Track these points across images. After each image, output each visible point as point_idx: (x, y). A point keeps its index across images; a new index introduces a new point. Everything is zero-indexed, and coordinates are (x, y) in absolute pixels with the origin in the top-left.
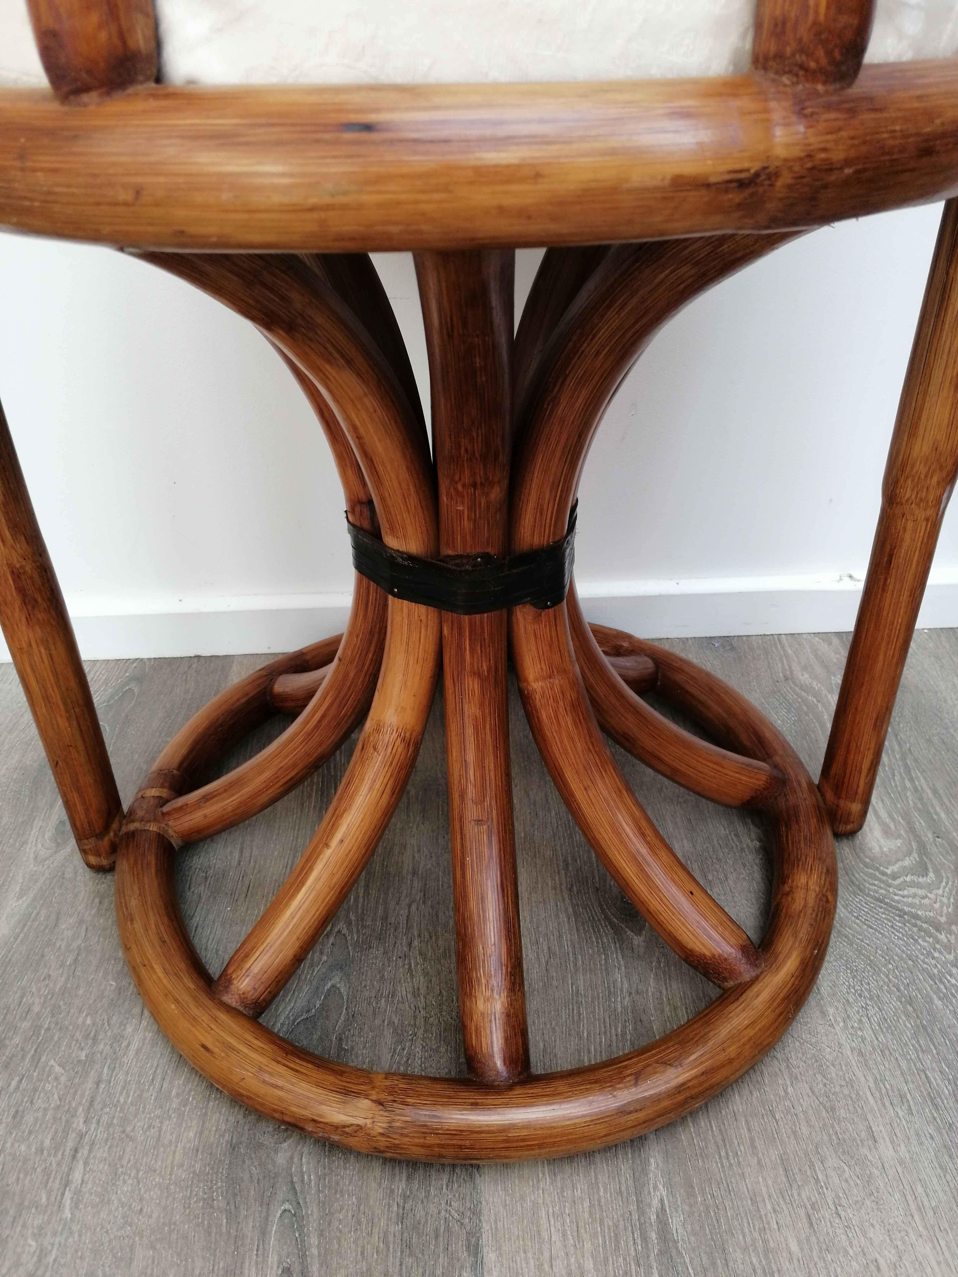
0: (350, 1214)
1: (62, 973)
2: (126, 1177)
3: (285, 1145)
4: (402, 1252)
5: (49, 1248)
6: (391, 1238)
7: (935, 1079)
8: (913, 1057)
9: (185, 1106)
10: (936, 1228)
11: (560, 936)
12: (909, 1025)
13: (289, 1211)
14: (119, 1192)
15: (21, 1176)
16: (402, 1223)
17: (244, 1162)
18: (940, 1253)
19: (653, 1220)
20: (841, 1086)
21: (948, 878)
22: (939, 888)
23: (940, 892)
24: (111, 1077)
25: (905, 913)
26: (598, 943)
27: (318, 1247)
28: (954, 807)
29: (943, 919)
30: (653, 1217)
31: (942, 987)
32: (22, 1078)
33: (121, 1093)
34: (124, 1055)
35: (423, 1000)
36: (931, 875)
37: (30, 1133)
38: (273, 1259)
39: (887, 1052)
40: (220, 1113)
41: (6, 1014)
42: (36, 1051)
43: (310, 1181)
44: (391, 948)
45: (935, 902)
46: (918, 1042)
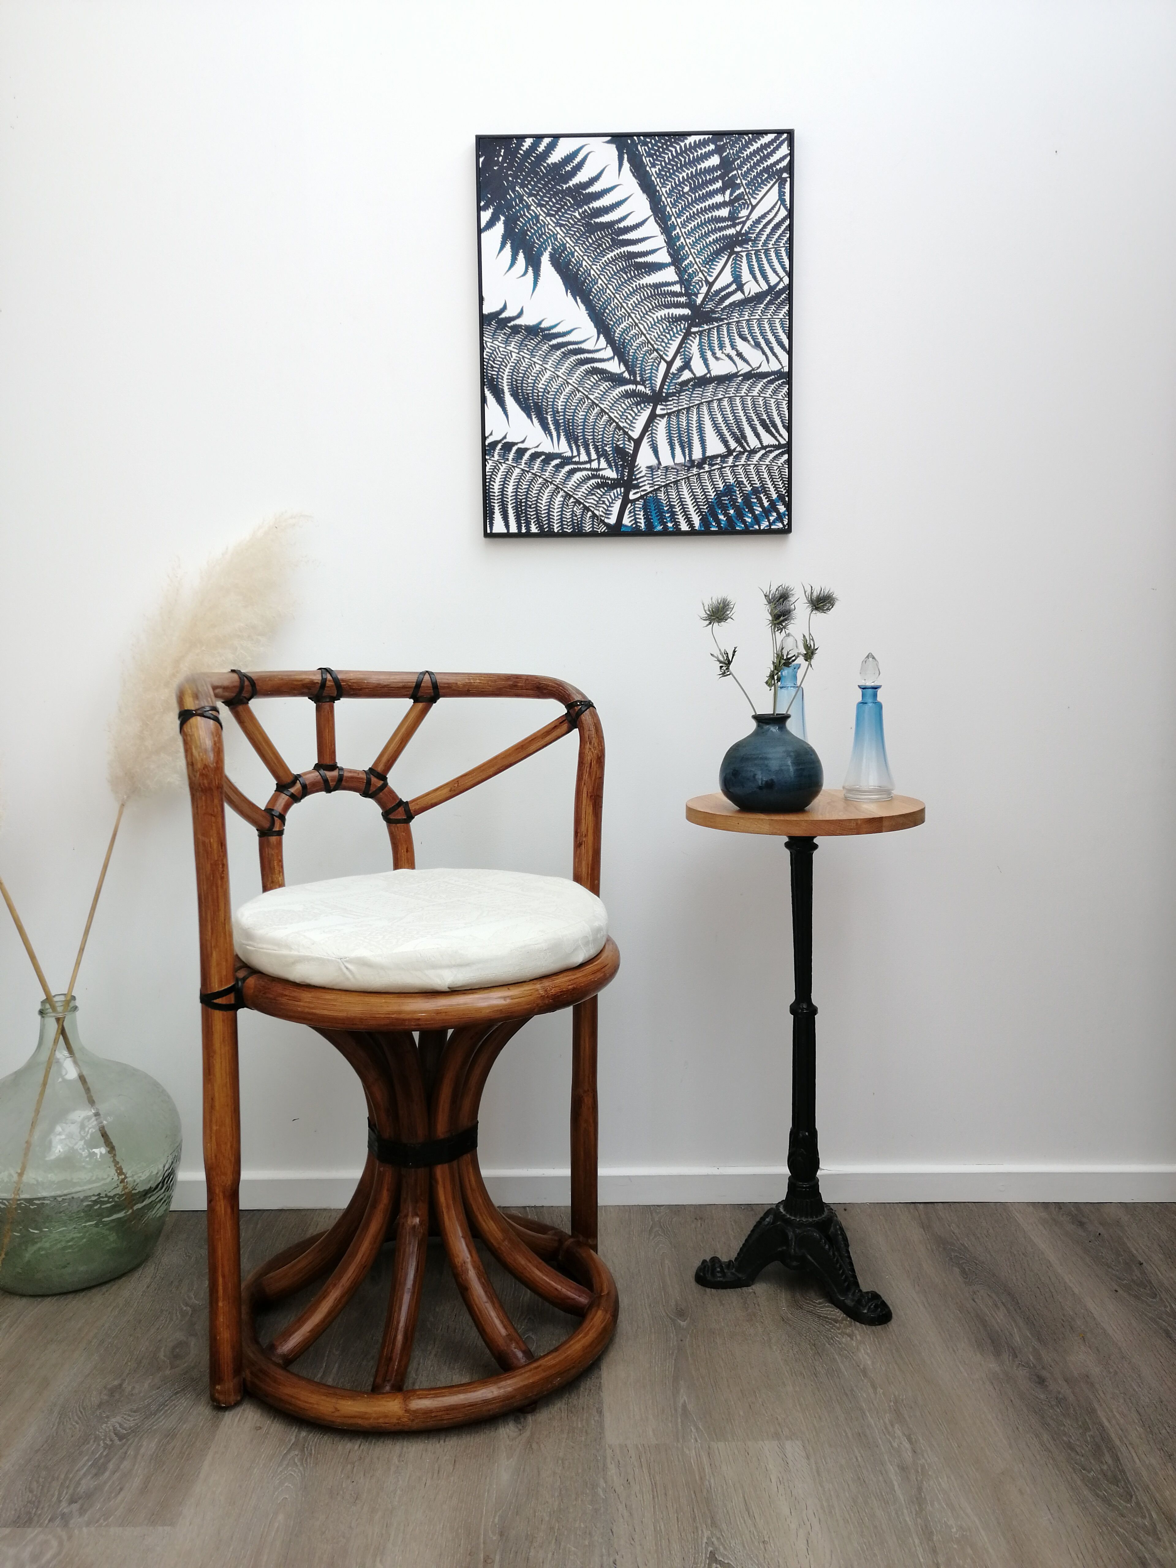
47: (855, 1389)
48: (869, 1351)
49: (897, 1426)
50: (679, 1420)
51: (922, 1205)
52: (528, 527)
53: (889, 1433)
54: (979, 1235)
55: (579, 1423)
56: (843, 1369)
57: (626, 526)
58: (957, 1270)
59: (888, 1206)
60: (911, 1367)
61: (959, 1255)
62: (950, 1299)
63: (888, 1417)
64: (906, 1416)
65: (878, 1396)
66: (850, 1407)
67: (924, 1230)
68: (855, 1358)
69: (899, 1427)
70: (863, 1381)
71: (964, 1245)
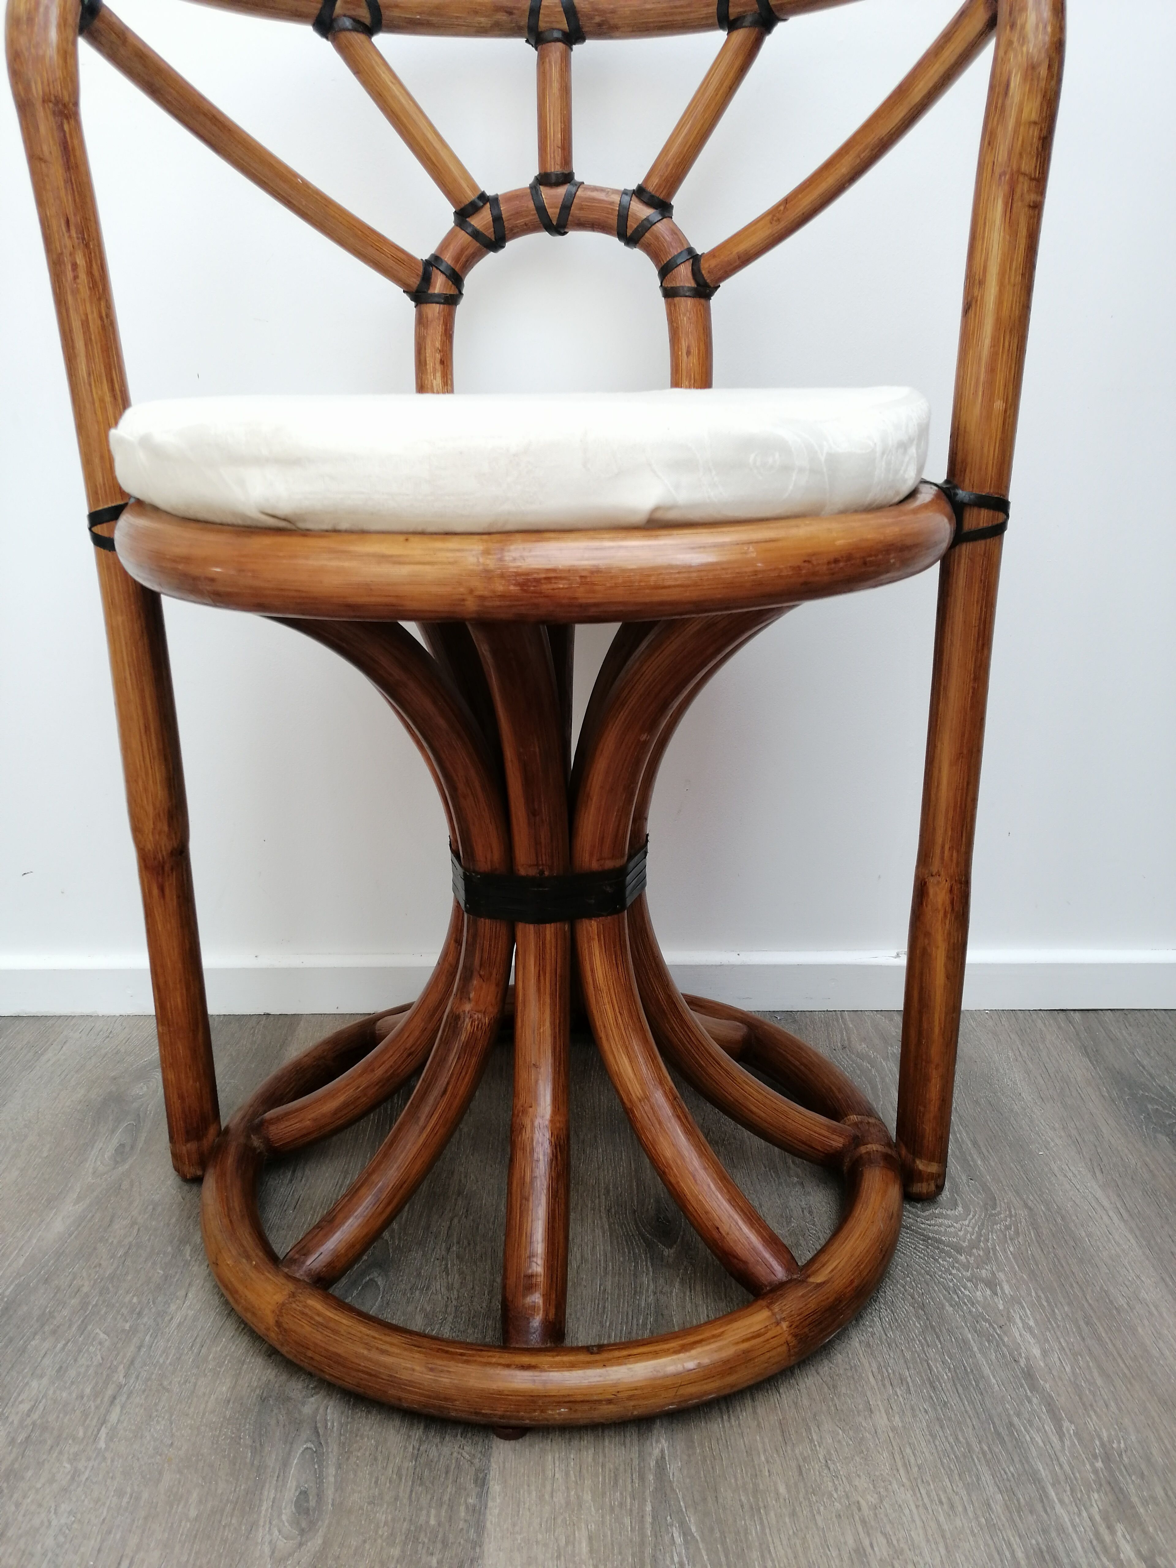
0: (367, 1453)
1: (113, 1263)
2: (160, 1419)
3: (312, 1399)
4: (413, 1482)
5: (83, 1470)
6: (404, 1472)
7: (937, 1368)
8: (918, 1349)
9: (220, 1367)
10: (919, 1481)
11: (594, 1247)
12: (918, 1325)
13: (311, 1449)
14: (152, 1430)
15: (61, 1415)
16: (416, 1461)
17: (272, 1411)
18: (920, 1499)
19: (652, 1465)
20: (846, 1369)
21: (975, 1212)
22: (965, 1220)
23: (967, 1222)
24: (153, 1343)
25: (929, 1238)
26: (629, 1253)
27: (335, 1476)
28: (991, 1155)
29: (965, 1244)
30: (653, 1464)
31: (956, 1297)
32: (68, 1342)
33: (161, 1356)
34: (166, 1327)
35: (455, 1292)
36: (960, 1209)
37: (72, 1383)
38: (292, 1484)
39: (894, 1345)
40: (253, 1374)
41: (56, 1293)
42: (83, 1321)
43: (333, 1427)
44: (430, 1252)
45: (960, 1231)
46: (925, 1339)
47: (1016, 1420)
48: (1032, 1323)
49: (1120, 1528)
50: (649, 1508)
51: (1077, 1013)
53: (1106, 1550)
55: (433, 1511)
56: (987, 1371)
58: (1163, 1139)
59: (1020, 1014)
60: (1122, 1365)
61: (1161, 1109)
62: (1166, 1201)
63: (1097, 1501)
64: (1135, 1499)
65: (1067, 1443)
66: (1013, 1475)
67: (1090, 1061)
68: (1006, 1339)
69: (1126, 1533)
70: (1030, 1402)
71: (1163, 1088)
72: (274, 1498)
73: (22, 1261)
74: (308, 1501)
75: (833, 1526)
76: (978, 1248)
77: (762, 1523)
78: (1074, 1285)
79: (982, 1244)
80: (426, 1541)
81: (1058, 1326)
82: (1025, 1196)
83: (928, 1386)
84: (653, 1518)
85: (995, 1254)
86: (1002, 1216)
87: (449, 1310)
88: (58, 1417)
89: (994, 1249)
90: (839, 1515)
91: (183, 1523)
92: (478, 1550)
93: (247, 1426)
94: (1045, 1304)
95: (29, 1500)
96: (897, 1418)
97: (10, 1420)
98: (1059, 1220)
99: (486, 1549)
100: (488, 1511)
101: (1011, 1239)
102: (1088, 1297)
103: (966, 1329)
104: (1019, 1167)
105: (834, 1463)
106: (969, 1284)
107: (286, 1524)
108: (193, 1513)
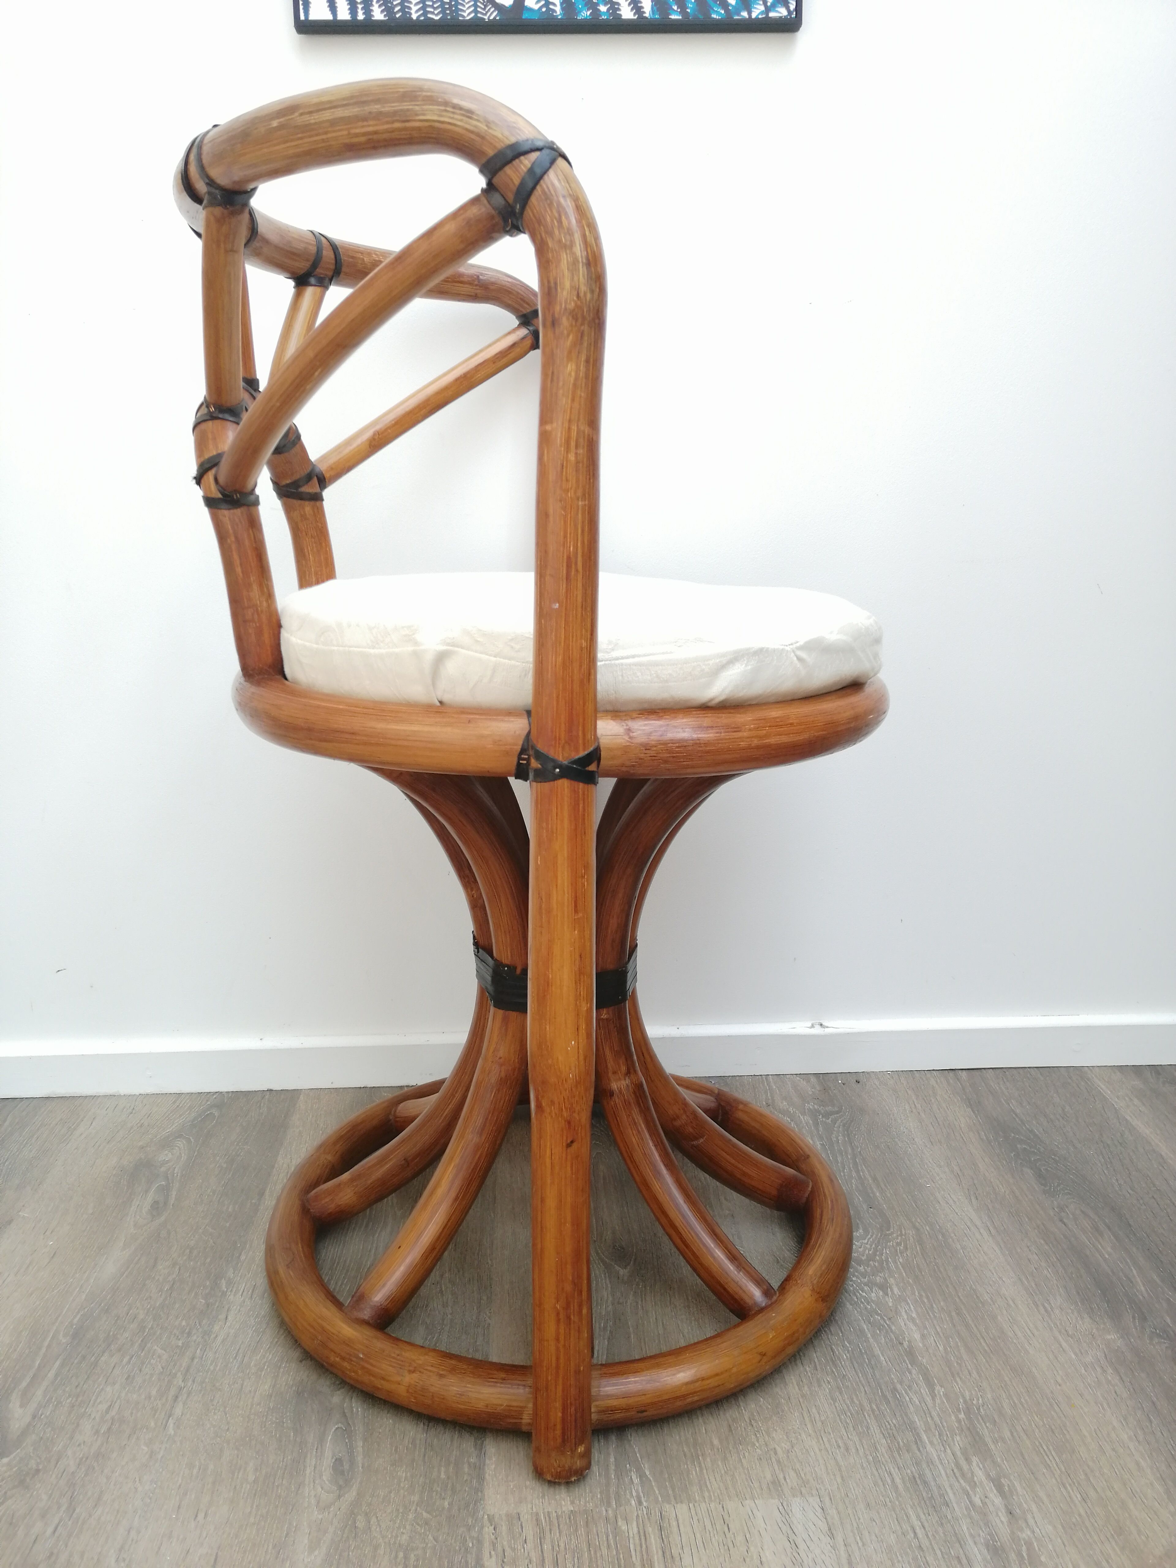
0: (387, 1429)
1: (161, 1295)
2: (216, 1411)
3: (338, 1395)
4: (425, 1449)
5: (158, 1450)
6: (418, 1442)
7: (839, 1351)
9: (262, 1371)
10: (823, 1431)
13: (341, 1428)
14: (211, 1419)
15: (134, 1412)
17: (307, 1402)
18: (823, 1445)
21: (873, 1233)
22: (865, 1239)
23: (866, 1242)
24: (203, 1355)
27: (362, 1447)
28: (888, 1189)
29: (864, 1258)
31: (855, 1298)
32: (132, 1357)
33: (211, 1364)
34: (213, 1342)
35: (450, 1308)
36: (861, 1231)
37: (140, 1387)
38: (328, 1454)
40: (289, 1375)
41: (117, 1320)
42: (142, 1341)
43: (358, 1411)
45: (860, 1248)
47: (899, 1386)
48: (914, 1315)
49: (975, 1460)
51: (964, 1072)
52: (368, 11)
53: (963, 1475)
54: (1052, 1116)
55: (443, 1469)
56: (877, 1351)
57: (530, 10)
58: (1028, 1171)
59: (917, 1074)
60: (984, 1344)
61: (1028, 1148)
62: (1027, 1220)
63: (959, 1442)
64: (988, 1440)
65: (938, 1401)
66: (895, 1425)
67: (973, 1111)
68: (893, 1328)
69: (980, 1463)
70: (910, 1373)
71: (1032, 1131)
72: (315, 1465)
73: (84, 1297)
74: (342, 1465)
75: (756, 1465)
76: (874, 1261)
77: (700, 1467)
78: (950, 1286)
79: (877, 1258)
80: (439, 1489)
81: (935, 1317)
82: (913, 1220)
83: (831, 1363)
84: (616, 1466)
85: (887, 1264)
86: (895, 1235)
87: (445, 1322)
88: (132, 1413)
89: (887, 1261)
90: (760, 1458)
91: (244, 1486)
92: (480, 1494)
93: (288, 1414)
94: (926, 1301)
95: (117, 1474)
96: (806, 1388)
97: (93, 1416)
98: (940, 1237)
99: (486, 1494)
100: (486, 1467)
101: (901, 1253)
102: (960, 1294)
103: (863, 1322)
104: (910, 1197)
105: (756, 1422)
106: (866, 1288)
107: (327, 1482)
108: (251, 1478)
